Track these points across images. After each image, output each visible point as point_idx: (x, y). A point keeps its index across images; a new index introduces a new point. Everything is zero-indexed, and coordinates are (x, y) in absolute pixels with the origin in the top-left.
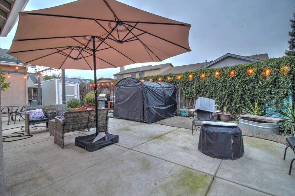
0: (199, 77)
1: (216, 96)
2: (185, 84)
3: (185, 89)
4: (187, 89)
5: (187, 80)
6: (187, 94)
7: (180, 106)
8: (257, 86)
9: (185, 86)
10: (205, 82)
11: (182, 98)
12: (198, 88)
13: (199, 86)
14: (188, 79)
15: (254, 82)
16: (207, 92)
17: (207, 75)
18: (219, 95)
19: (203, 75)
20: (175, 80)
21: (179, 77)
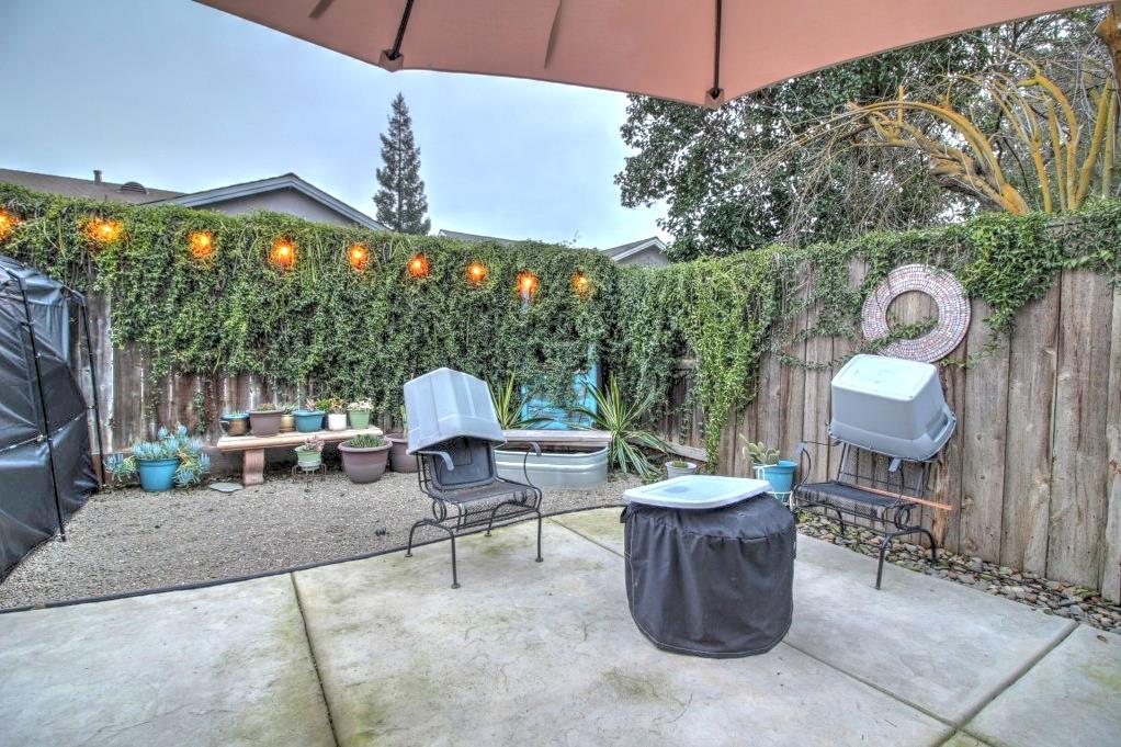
0: (264, 253)
1: (358, 362)
2: (164, 284)
3: (162, 315)
4: (175, 314)
5: (182, 262)
6: (181, 344)
7: (115, 423)
8: (502, 329)
9: (159, 295)
10: (298, 291)
11: (130, 372)
12: (261, 315)
13: (267, 303)
14: (189, 255)
15: (491, 312)
16: (308, 340)
17: (310, 254)
18: (373, 355)
19: (284, 251)
20: (71, 243)
21: (108, 231)
